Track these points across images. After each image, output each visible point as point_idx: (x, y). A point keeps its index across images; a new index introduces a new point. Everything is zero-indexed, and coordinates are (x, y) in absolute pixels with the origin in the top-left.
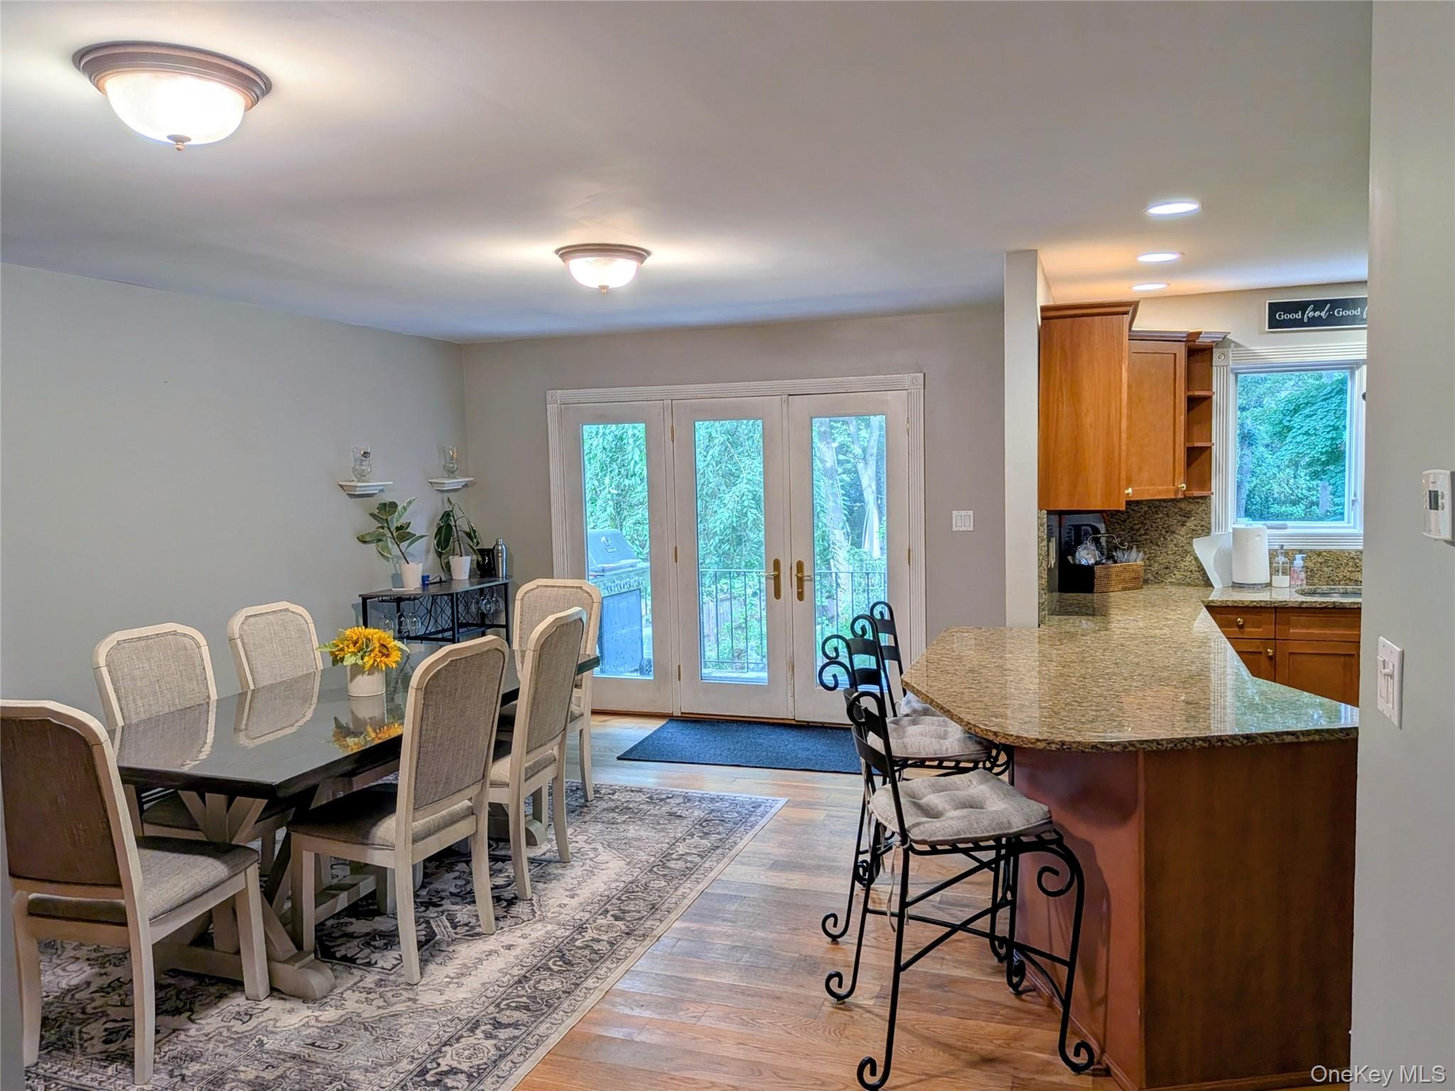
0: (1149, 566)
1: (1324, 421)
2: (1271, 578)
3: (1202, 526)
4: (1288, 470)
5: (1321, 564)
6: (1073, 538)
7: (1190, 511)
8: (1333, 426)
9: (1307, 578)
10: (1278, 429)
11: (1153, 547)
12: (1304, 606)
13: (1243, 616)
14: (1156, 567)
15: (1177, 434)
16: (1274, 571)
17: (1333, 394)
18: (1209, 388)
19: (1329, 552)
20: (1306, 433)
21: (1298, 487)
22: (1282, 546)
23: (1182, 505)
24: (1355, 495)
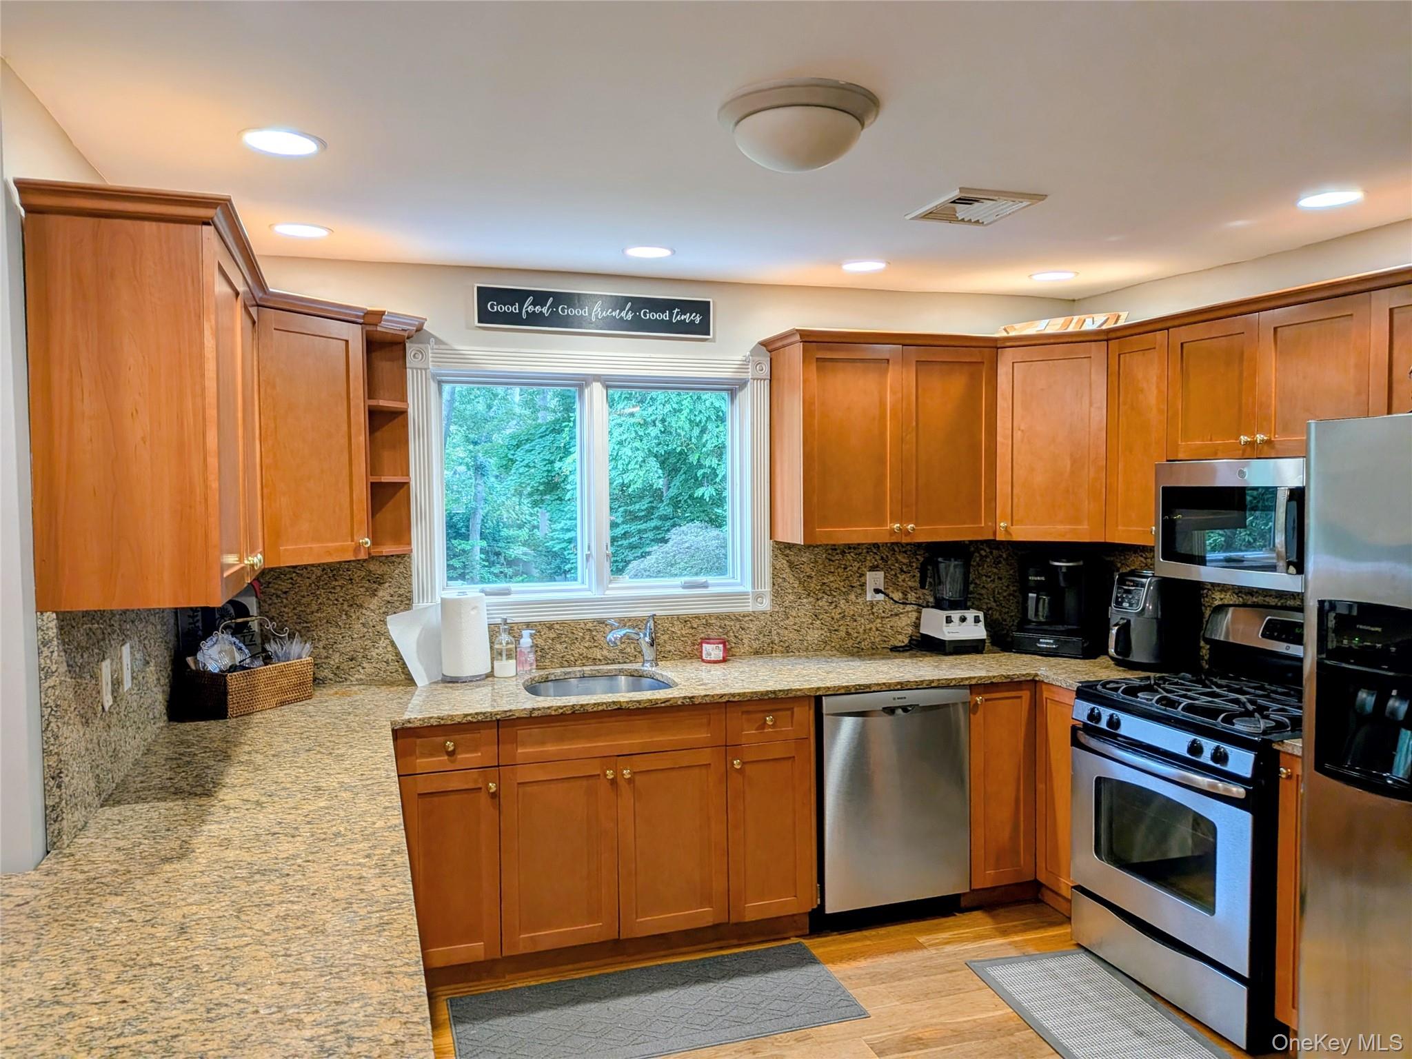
0: (326, 657)
1: (541, 455)
2: (492, 664)
3: (400, 596)
4: (514, 498)
5: (553, 640)
6: (200, 624)
7: (382, 575)
8: (549, 460)
9: (537, 660)
10: (505, 463)
11: (331, 630)
12: (535, 714)
13: (453, 737)
14: (336, 659)
15: (355, 462)
16: (496, 654)
17: (547, 433)
18: (404, 399)
19: (562, 623)
20: (527, 466)
21: (522, 514)
22: (506, 620)
23: (372, 567)
24: (589, 548)
